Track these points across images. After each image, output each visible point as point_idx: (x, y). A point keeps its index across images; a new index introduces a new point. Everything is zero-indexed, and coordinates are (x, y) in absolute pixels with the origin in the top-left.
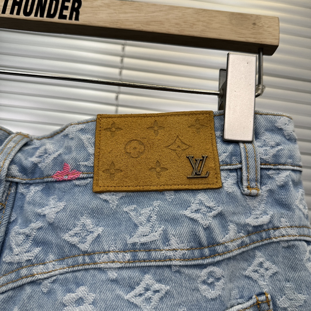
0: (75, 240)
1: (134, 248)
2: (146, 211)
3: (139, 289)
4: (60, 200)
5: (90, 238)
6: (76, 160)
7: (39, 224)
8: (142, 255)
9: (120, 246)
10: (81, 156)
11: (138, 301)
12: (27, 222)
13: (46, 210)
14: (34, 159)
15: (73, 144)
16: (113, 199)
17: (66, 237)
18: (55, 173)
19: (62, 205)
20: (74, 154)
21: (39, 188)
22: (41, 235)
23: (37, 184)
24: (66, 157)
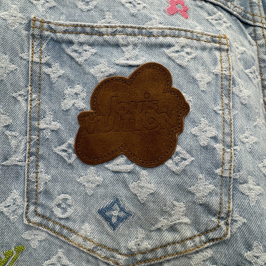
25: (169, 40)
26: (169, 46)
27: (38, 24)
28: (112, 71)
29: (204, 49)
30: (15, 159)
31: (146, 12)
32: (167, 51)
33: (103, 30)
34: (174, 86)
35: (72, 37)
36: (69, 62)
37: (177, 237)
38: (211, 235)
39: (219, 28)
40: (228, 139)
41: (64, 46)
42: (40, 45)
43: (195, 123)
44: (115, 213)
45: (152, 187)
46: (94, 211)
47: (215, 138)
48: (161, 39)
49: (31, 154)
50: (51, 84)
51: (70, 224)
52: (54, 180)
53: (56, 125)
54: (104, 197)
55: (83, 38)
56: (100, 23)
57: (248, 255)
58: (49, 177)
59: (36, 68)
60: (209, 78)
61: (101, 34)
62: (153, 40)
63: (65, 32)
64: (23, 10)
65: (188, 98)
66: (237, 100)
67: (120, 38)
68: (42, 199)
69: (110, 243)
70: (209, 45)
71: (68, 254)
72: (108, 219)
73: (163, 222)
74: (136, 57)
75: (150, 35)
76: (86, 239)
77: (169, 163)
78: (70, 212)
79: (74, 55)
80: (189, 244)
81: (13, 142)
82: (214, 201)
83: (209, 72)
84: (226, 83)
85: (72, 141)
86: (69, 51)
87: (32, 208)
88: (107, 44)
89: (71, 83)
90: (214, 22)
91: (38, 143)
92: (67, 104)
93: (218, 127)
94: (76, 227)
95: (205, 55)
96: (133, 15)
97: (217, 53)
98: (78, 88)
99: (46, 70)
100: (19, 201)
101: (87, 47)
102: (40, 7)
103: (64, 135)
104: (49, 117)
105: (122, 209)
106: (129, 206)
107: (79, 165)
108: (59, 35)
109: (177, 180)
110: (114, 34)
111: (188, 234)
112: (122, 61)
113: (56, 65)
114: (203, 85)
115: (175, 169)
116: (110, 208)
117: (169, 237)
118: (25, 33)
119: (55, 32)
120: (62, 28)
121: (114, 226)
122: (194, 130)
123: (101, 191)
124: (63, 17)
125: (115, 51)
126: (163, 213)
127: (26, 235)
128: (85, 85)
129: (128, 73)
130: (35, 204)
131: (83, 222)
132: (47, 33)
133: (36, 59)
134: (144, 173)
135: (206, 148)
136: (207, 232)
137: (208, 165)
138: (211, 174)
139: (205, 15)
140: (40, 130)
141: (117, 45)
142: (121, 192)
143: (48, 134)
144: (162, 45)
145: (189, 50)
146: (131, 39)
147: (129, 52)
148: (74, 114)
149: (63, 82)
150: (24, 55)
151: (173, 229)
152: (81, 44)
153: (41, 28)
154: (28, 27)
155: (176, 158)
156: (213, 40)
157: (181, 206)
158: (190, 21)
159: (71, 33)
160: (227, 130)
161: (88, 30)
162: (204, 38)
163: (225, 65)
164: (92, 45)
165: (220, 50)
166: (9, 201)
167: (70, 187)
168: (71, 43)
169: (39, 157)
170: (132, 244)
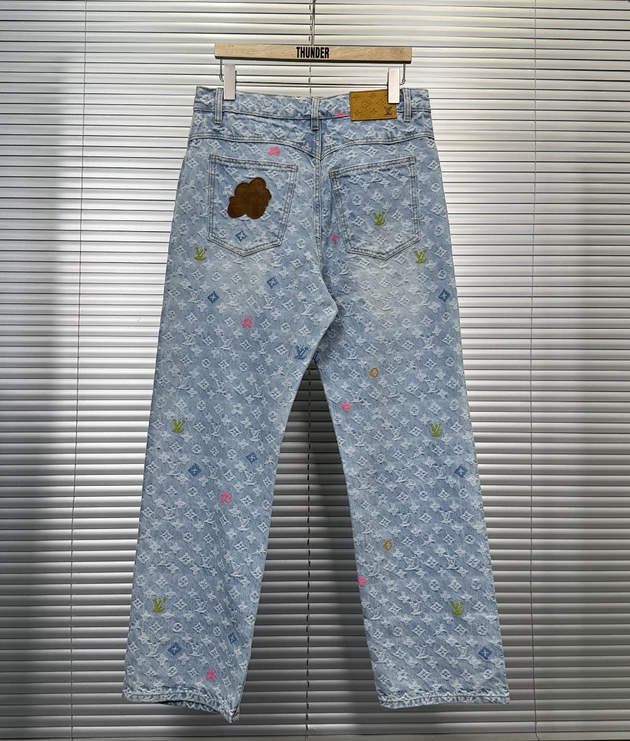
0: (347, 137)
1: (367, 138)
2: (370, 127)
3: (369, 151)
4: (340, 124)
5: (352, 136)
6: (344, 110)
7: (334, 133)
8: (369, 140)
9: (362, 138)
10: (346, 108)
11: (369, 154)
12: (329, 133)
13: (335, 128)
14: (326, 109)
15: (342, 103)
16: (358, 123)
17: (344, 136)
18: (336, 115)
19: (341, 126)
20: (343, 107)
21: (330, 121)
22: (335, 137)
23: (329, 119)
24: (340, 109)
25: (267, 167)
26: (267, 170)
27: (214, 157)
28: (243, 180)
29: (283, 171)
30: (204, 214)
31: (259, 153)
32: (266, 172)
33: (241, 162)
34: (267, 187)
35: (228, 164)
36: (226, 175)
37: (262, 243)
38: (274, 243)
39: (294, 160)
40: (286, 210)
41: (225, 167)
42: (215, 166)
43: (273, 203)
44: (242, 236)
45: (255, 226)
46: (234, 235)
47: (281, 209)
48: (264, 167)
49: (210, 213)
50: (219, 184)
51: (225, 240)
52: (219, 223)
53: (220, 202)
54: (238, 230)
55: (232, 164)
56: (240, 158)
57: (286, 250)
58: (217, 222)
59: (213, 177)
60: (283, 185)
61: (240, 163)
62: (261, 167)
63: (225, 161)
64: (208, 151)
65: (271, 192)
66: (295, 194)
67: (247, 165)
68: (214, 231)
69: (239, 246)
70: (285, 169)
71: (224, 251)
72: (239, 238)
73: (258, 238)
74: (253, 175)
75: (260, 165)
76: (230, 245)
77: (262, 217)
78: (225, 235)
79: (228, 172)
80: (266, 246)
81: (204, 208)
82: (277, 232)
83: (283, 182)
84: (291, 187)
85: (227, 208)
86: (226, 170)
87: (211, 234)
88: (241, 168)
89: (227, 184)
90: (292, 157)
91: (213, 209)
92: (225, 193)
93: (282, 205)
94: (227, 241)
95: (283, 174)
96: (254, 155)
97: (289, 173)
98: (230, 186)
99: (217, 177)
100: (206, 231)
101: (234, 169)
102: (214, 149)
103: (224, 206)
104: (218, 198)
105: (244, 234)
106: (246, 233)
107: (229, 217)
108: (223, 162)
109: (264, 223)
110: (245, 163)
111: (266, 242)
112: (247, 176)
113: (221, 176)
114: (279, 188)
115: (263, 219)
116: (240, 234)
117: (259, 243)
118: (208, 161)
119: (221, 161)
120: (224, 159)
121: (241, 240)
122: (273, 205)
123: (237, 228)
124: (224, 153)
125: (245, 171)
126: (258, 235)
127: (208, 244)
128: (232, 185)
129: (249, 181)
130: (212, 233)
131: (230, 239)
132: (218, 161)
133: (213, 173)
134: (252, 220)
135: (276, 212)
136: (272, 242)
137: (277, 219)
138: (277, 222)
139: (288, 153)
140: (214, 203)
141: (246, 169)
142: (244, 228)
143: (217, 205)
144: (264, 170)
145: (275, 172)
146: (252, 166)
147: (251, 172)
148: (228, 197)
149: (224, 183)
150: (208, 171)
151: (261, 241)
152: (232, 167)
153: (215, 159)
154: (210, 158)
155: (264, 216)
156: (288, 167)
157: (264, 233)
158: (280, 157)
159: (228, 162)
160: (287, 206)
161: (235, 161)
162: (284, 166)
163: (292, 179)
164: (236, 168)
165: (291, 171)
166: (202, 231)
167: (225, 227)
168: (227, 166)
169: (214, 215)
170: (247, 246)
